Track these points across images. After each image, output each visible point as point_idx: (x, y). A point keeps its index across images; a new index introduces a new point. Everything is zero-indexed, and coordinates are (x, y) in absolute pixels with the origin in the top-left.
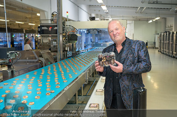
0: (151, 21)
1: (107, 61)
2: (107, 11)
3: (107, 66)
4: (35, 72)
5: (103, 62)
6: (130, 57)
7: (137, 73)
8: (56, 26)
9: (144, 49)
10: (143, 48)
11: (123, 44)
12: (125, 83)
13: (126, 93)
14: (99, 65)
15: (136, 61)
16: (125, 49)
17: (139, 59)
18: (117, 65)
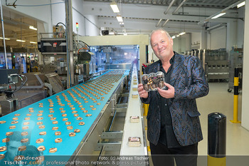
0: (173, 37)
1: (154, 83)
2: (123, 23)
3: (154, 90)
4: (41, 103)
5: (148, 85)
6: (182, 77)
8: (65, 41)
9: (199, 67)
10: (197, 66)
11: (172, 61)
12: (177, 112)
13: (179, 124)
14: (144, 89)
15: (189, 82)
16: (174, 67)
17: (193, 79)
18: (167, 88)
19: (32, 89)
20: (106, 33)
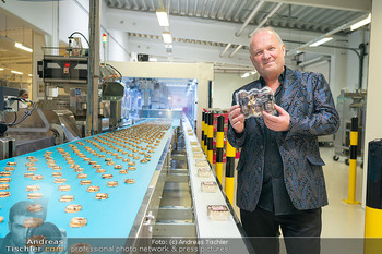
0: (247, 75)
5: (249, 107)
6: (299, 101)
9: (325, 88)
10: (322, 86)
11: (282, 78)
12: (290, 155)
13: (294, 174)
15: (310, 110)
16: (286, 86)
17: (315, 106)
19: (27, 133)
20: (144, 58)
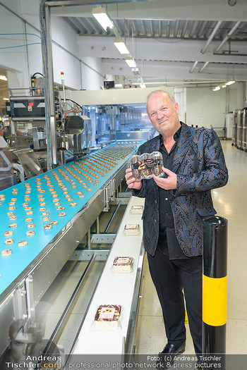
0: (217, 88)
1: (147, 168)
2: (137, 70)
3: (148, 177)
5: (140, 171)
6: (190, 159)
7: (203, 189)
8: (43, 101)
9: (215, 145)
11: (177, 136)
13: (184, 226)
15: (200, 167)
16: (180, 145)
20: (110, 85)
